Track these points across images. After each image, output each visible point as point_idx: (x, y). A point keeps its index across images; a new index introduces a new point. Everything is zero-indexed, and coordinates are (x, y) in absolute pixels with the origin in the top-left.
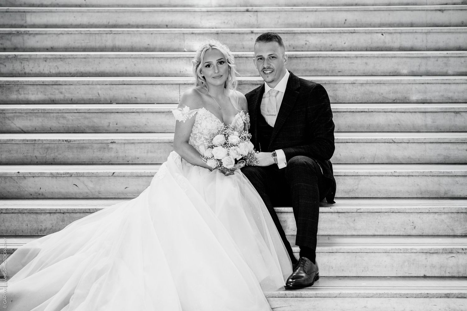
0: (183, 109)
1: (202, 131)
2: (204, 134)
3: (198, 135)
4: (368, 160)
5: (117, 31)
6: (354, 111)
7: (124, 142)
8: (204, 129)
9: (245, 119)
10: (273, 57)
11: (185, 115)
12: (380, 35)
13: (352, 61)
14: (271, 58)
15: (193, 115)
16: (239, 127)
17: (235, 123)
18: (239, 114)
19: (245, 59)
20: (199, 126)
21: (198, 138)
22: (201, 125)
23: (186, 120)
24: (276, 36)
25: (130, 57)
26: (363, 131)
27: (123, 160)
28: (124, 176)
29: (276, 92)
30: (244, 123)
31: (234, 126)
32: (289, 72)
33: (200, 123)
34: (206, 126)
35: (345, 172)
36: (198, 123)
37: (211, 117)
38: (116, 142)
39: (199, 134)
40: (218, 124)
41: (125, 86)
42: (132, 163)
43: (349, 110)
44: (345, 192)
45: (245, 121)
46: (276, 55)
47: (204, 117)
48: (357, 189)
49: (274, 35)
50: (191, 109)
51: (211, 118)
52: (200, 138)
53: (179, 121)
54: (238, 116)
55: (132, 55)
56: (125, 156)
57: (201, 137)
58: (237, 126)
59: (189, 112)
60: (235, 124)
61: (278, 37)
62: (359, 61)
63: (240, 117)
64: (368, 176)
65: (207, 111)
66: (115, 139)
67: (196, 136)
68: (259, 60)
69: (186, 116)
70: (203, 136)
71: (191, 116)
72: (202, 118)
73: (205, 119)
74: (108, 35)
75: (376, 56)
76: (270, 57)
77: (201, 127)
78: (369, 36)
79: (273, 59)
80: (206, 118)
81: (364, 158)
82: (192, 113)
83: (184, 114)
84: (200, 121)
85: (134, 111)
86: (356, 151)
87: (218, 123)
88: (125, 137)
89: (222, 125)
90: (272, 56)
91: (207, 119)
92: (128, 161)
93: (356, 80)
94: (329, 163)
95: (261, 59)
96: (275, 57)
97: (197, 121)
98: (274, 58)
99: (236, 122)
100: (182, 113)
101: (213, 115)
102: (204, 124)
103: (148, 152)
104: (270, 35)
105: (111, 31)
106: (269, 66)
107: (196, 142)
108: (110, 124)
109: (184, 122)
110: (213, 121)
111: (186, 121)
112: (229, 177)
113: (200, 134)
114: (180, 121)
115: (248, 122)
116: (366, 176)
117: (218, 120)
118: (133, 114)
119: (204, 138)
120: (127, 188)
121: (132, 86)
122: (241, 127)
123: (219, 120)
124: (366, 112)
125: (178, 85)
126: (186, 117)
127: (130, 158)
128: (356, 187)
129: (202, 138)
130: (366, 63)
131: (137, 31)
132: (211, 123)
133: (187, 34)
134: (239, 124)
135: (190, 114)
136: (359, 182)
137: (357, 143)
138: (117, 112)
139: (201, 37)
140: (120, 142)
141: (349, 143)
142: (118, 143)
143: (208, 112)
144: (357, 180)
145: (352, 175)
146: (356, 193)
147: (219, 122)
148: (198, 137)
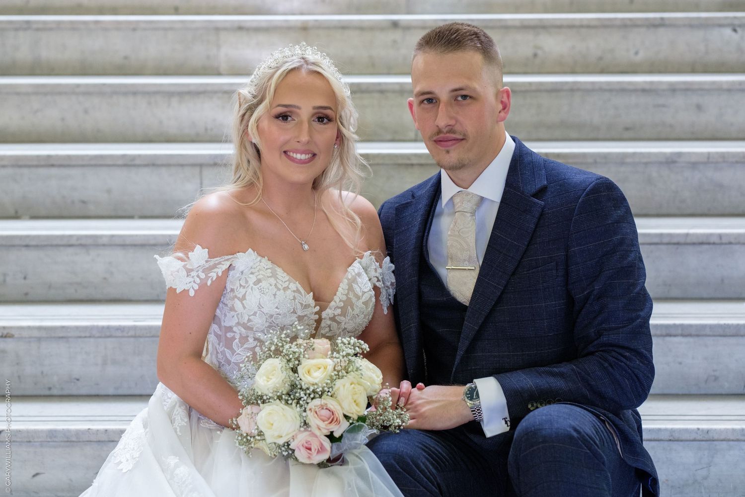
0: (190, 254)
1: (249, 320)
2: (254, 329)
3: (238, 332)
4: (727, 385)
5: (45, 22)
6: (682, 240)
7: (36, 334)
8: (255, 314)
9: (377, 275)
10: (465, 97)
11: (194, 274)
12: (728, 32)
13: (661, 101)
14: (460, 98)
15: (220, 274)
16: (360, 303)
17: (348, 290)
18: (360, 263)
19: (377, 95)
20: (238, 304)
21: (237, 341)
22: (244, 302)
23: (196, 287)
24: (476, 34)
25: (74, 91)
26: (705, 296)
27: (36, 384)
28: (30, 442)
29: (475, 200)
30: (375, 288)
31: (344, 302)
32: (514, 139)
33: (240, 296)
34: (260, 306)
35: (672, 431)
36: (236, 297)
37: (274, 275)
38: (16, 336)
39: (240, 327)
40: (295, 298)
41: (54, 171)
42: (60, 393)
43: (665, 240)
44: (672, 487)
45: (378, 280)
46: (474, 90)
47: (253, 279)
48: (705, 478)
49: (469, 31)
50: (211, 255)
51: (272, 281)
52: (244, 339)
53: (176, 289)
54: (356, 267)
55: (78, 86)
56: (42, 373)
57: (248, 337)
58: (354, 300)
59: (207, 265)
60: (347, 295)
61: (483, 38)
62: (679, 101)
63: (362, 271)
64: (738, 440)
65: (259, 258)
66: (11, 328)
67: (232, 334)
68: (422, 105)
69: (198, 276)
70: (252, 336)
71: (213, 275)
72: (247, 282)
73: (255, 283)
74: (21, 34)
75: (725, 87)
76: (457, 97)
77: (244, 307)
78: (700, 34)
79: (465, 102)
80: (259, 281)
81: (716, 379)
82: (215, 266)
83: (192, 270)
84: (242, 291)
85: (73, 242)
86: (693, 358)
87: (296, 294)
88: (42, 320)
89: (309, 298)
90: (464, 93)
91: (264, 284)
92: (50, 389)
93: (679, 154)
94: (633, 416)
95: (430, 101)
96: (471, 97)
97: (232, 290)
98: (468, 101)
99: (350, 288)
100: (184, 266)
101: (279, 271)
102: (253, 298)
103: (105, 363)
104: (457, 30)
105: (28, 22)
106: (452, 122)
107: (233, 351)
108: (8, 279)
109: (192, 293)
110: (279, 289)
111: (196, 291)
112: (333, 473)
113: (243, 330)
114: (178, 291)
115: (389, 284)
116: (733, 440)
117: (295, 285)
118: (70, 250)
119: (255, 339)
120: (37, 474)
121: (73, 172)
122: (366, 303)
123: (299, 286)
124: (714, 244)
125: (197, 170)
126: (198, 281)
127: (55, 378)
128: (704, 473)
129: (251, 340)
130: (699, 107)
131: (97, 22)
132: (275, 295)
133: (225, 29)
134: (360, 294)
135: (207, 270)
136: (713, 457)
137: (698, 336)
138: (24, 243)
139: (262, 37)
140: (25, 334)
141: (675, 336)
142: (22, 338)
143: (265, 263)
144: (706, 453)
145: (692, 438)
146: (703, 491)
147: (298, 291)
148: (237, 337)
